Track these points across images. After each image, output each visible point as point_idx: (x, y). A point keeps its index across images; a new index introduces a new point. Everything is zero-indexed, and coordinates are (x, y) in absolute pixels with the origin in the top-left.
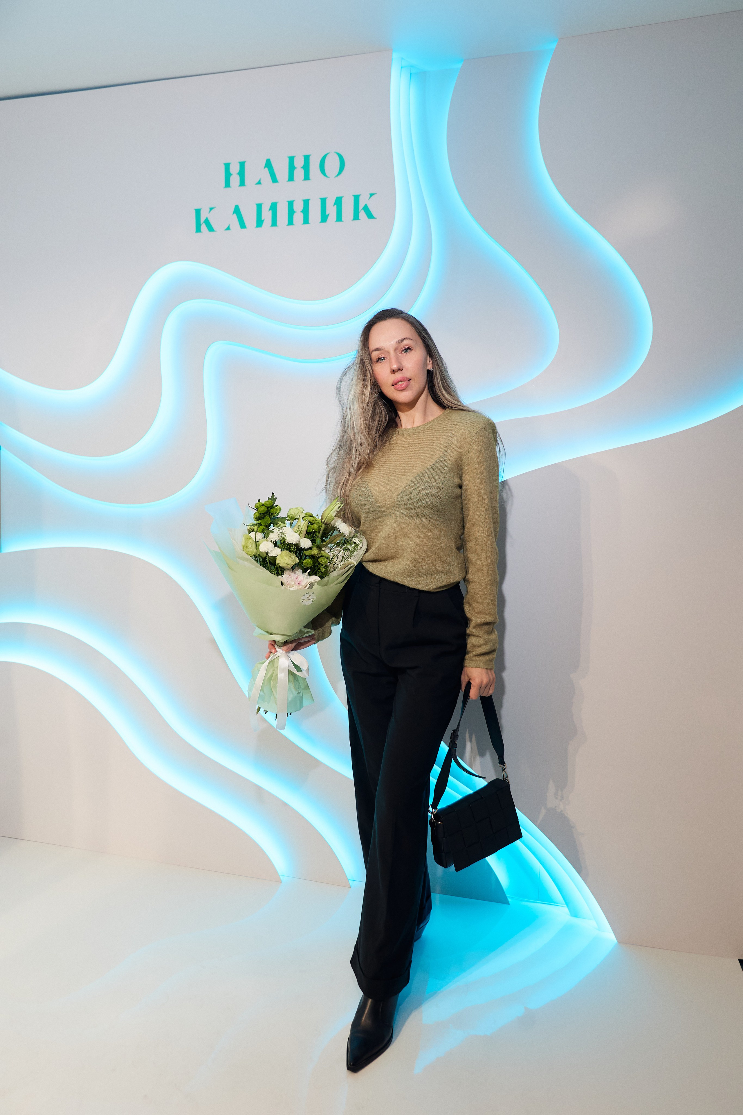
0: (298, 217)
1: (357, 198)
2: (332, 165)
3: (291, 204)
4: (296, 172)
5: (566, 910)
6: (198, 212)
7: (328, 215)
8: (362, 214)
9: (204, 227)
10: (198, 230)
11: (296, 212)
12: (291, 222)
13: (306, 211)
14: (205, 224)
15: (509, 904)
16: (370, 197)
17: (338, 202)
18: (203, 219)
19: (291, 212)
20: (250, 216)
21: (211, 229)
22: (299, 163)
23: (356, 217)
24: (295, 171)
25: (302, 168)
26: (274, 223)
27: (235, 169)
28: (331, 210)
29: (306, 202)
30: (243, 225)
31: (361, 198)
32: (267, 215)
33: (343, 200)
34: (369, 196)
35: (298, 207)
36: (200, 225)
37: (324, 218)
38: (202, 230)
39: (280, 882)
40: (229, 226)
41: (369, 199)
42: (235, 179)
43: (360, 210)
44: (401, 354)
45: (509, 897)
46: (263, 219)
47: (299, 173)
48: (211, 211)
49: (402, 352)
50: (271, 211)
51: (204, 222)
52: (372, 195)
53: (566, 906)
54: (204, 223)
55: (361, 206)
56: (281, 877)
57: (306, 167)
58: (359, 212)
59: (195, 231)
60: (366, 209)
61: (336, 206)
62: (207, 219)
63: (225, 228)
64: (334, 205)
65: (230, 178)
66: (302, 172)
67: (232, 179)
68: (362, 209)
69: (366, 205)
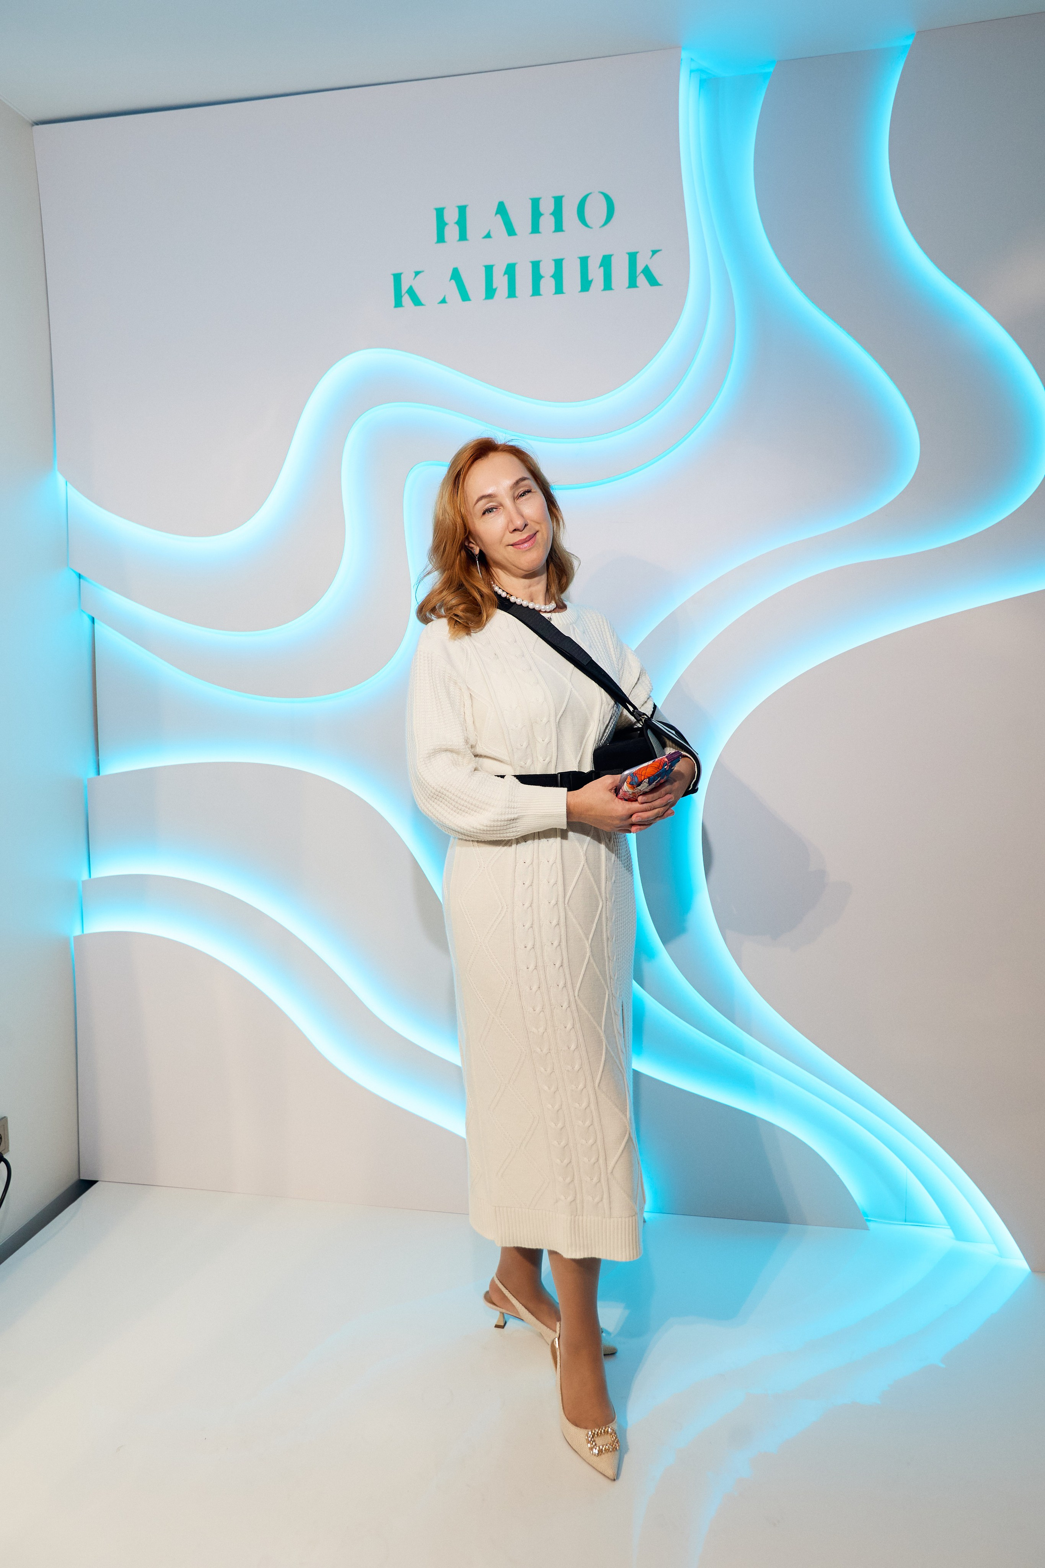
0: (548, 284)
1: (633, 257)
2: (596, 210)
3: (536, 265)
4: (542, 220)
5: (950, 1232)
6: (397, 278)
7: (592, 281)
8: (642, 280)
9: (406, 299)
10: (398, 303)
11: (543, 277)
12: (536, 292)
13: (558, 276)
14: (409, 294)
15: (870, 1230)
16: (653, 255)
17: (606, 262)
18: (405, 288)
19: (537, 277)
20: (475, 283)
21: (417, 302)
22: (547, 207)
23: (633, 284)
24: (540, 220)
25: (551, 214)
26: (512, 293)
27: (451, 216)
28: (596, 274)
29: (559, 263)
30: (465, 297)
31: (639, 256)
32: (500, 282)
33: (613, 259)
34: (651, 253)
35: (547, 269)
36: (402, 297)
37: (586, 285)
38: (404, 304)
40: (445, 297)
41: (651, 258)
42: (452, 231)
43: (638, 274)
45: (868, 1220)
46: (494, 287)
47: (547, 222)
48: (417, 277)
50: (506, 276)
51: (406, 292)
52: (654, 252)
53: (949, 1227)
54: (407, 295)
55: (640, 268)
57: (558, 213)
58: (637, 277)
59: (394, 304)
60: (647, 272)
61: (602, 268)
62: (411, 287)
63: (439, 301)
64: (600, 267)
65: (444, 229)
66: (552, 220)
67: (447, 230)
68: (642, 272)
69: (647, 265)
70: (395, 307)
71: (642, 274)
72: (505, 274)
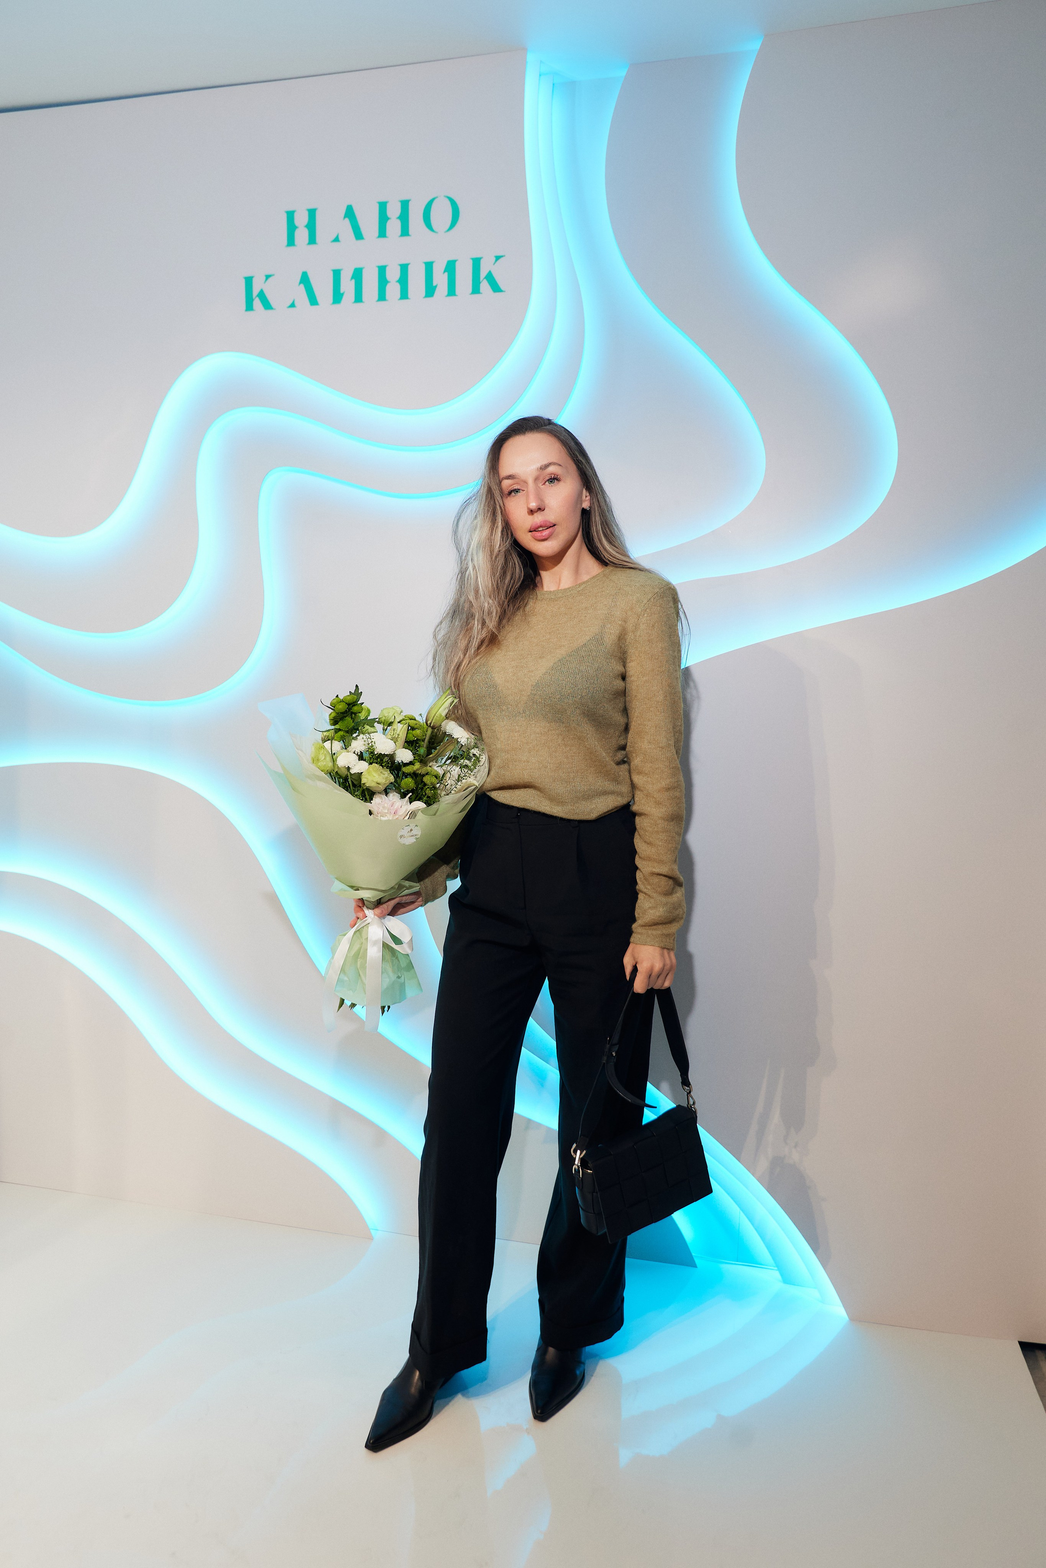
0: (393, 289)
1: (476, 263)
2: (441, 214)
3: (382, 270)
4: (389, 224)
5: (777, 1274)
6: (249, 281)
7: (436, 286)
8: (485, 286)
9: (257, 303)
10: (249, 307)
11: (389, 282)
12: (382, 297)
13: (403, 281)
14: (260, 299)
15: (696, 1267)
16: (496, 261)
17: (451, 268)
18: (255, 292)
19: (383, 282)
20: (323, 288)
21: (267, 305)
22: (394, 211)
23: (476, 290)
24: (387, 223)
25: (398, 218)
26: (358, 298)
27: (301, 220)
28: (440, 279)
29: (404, 268)
30: (313, 301)
31: (483, 263)
32: (348, 286)
33: (457, 264)
34: (495, 259)
35: (393, 274)
36: (253, 300)
37: (430, 291)
38: (255, 306)
39: (371, 1238)
40: (294, 301)
41: (493, 264)
42: (302, 235)
43: (481, 279)
44: (544, 486)
45: (696, 1256)
46: (342, 291)
47: (393, 226)
48: (268, 281)
49: (545, 483)
50: (353, 281)
51: (257, 296)
52: (498, 258)
53: (776, 1268)
54: (257, 299)
55: (483, 274)
56: (373, 1232)
57: (404, 217)
58: (480, 283)
59: (244, 308)
60: (490, 278)
61: (446, 274)
62: (262, 291)
63: (288, 305)
64: (444, 272)
65: (294, 233)
66: (398, 224)
67: (298, 233)
68: (484, 278)
69: (490, 272)
70: (246, 310)
71: (485, 280)
72: (352, 279)
